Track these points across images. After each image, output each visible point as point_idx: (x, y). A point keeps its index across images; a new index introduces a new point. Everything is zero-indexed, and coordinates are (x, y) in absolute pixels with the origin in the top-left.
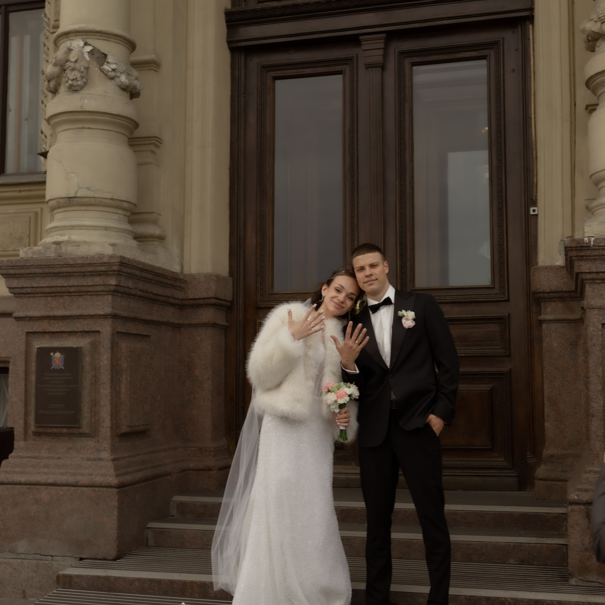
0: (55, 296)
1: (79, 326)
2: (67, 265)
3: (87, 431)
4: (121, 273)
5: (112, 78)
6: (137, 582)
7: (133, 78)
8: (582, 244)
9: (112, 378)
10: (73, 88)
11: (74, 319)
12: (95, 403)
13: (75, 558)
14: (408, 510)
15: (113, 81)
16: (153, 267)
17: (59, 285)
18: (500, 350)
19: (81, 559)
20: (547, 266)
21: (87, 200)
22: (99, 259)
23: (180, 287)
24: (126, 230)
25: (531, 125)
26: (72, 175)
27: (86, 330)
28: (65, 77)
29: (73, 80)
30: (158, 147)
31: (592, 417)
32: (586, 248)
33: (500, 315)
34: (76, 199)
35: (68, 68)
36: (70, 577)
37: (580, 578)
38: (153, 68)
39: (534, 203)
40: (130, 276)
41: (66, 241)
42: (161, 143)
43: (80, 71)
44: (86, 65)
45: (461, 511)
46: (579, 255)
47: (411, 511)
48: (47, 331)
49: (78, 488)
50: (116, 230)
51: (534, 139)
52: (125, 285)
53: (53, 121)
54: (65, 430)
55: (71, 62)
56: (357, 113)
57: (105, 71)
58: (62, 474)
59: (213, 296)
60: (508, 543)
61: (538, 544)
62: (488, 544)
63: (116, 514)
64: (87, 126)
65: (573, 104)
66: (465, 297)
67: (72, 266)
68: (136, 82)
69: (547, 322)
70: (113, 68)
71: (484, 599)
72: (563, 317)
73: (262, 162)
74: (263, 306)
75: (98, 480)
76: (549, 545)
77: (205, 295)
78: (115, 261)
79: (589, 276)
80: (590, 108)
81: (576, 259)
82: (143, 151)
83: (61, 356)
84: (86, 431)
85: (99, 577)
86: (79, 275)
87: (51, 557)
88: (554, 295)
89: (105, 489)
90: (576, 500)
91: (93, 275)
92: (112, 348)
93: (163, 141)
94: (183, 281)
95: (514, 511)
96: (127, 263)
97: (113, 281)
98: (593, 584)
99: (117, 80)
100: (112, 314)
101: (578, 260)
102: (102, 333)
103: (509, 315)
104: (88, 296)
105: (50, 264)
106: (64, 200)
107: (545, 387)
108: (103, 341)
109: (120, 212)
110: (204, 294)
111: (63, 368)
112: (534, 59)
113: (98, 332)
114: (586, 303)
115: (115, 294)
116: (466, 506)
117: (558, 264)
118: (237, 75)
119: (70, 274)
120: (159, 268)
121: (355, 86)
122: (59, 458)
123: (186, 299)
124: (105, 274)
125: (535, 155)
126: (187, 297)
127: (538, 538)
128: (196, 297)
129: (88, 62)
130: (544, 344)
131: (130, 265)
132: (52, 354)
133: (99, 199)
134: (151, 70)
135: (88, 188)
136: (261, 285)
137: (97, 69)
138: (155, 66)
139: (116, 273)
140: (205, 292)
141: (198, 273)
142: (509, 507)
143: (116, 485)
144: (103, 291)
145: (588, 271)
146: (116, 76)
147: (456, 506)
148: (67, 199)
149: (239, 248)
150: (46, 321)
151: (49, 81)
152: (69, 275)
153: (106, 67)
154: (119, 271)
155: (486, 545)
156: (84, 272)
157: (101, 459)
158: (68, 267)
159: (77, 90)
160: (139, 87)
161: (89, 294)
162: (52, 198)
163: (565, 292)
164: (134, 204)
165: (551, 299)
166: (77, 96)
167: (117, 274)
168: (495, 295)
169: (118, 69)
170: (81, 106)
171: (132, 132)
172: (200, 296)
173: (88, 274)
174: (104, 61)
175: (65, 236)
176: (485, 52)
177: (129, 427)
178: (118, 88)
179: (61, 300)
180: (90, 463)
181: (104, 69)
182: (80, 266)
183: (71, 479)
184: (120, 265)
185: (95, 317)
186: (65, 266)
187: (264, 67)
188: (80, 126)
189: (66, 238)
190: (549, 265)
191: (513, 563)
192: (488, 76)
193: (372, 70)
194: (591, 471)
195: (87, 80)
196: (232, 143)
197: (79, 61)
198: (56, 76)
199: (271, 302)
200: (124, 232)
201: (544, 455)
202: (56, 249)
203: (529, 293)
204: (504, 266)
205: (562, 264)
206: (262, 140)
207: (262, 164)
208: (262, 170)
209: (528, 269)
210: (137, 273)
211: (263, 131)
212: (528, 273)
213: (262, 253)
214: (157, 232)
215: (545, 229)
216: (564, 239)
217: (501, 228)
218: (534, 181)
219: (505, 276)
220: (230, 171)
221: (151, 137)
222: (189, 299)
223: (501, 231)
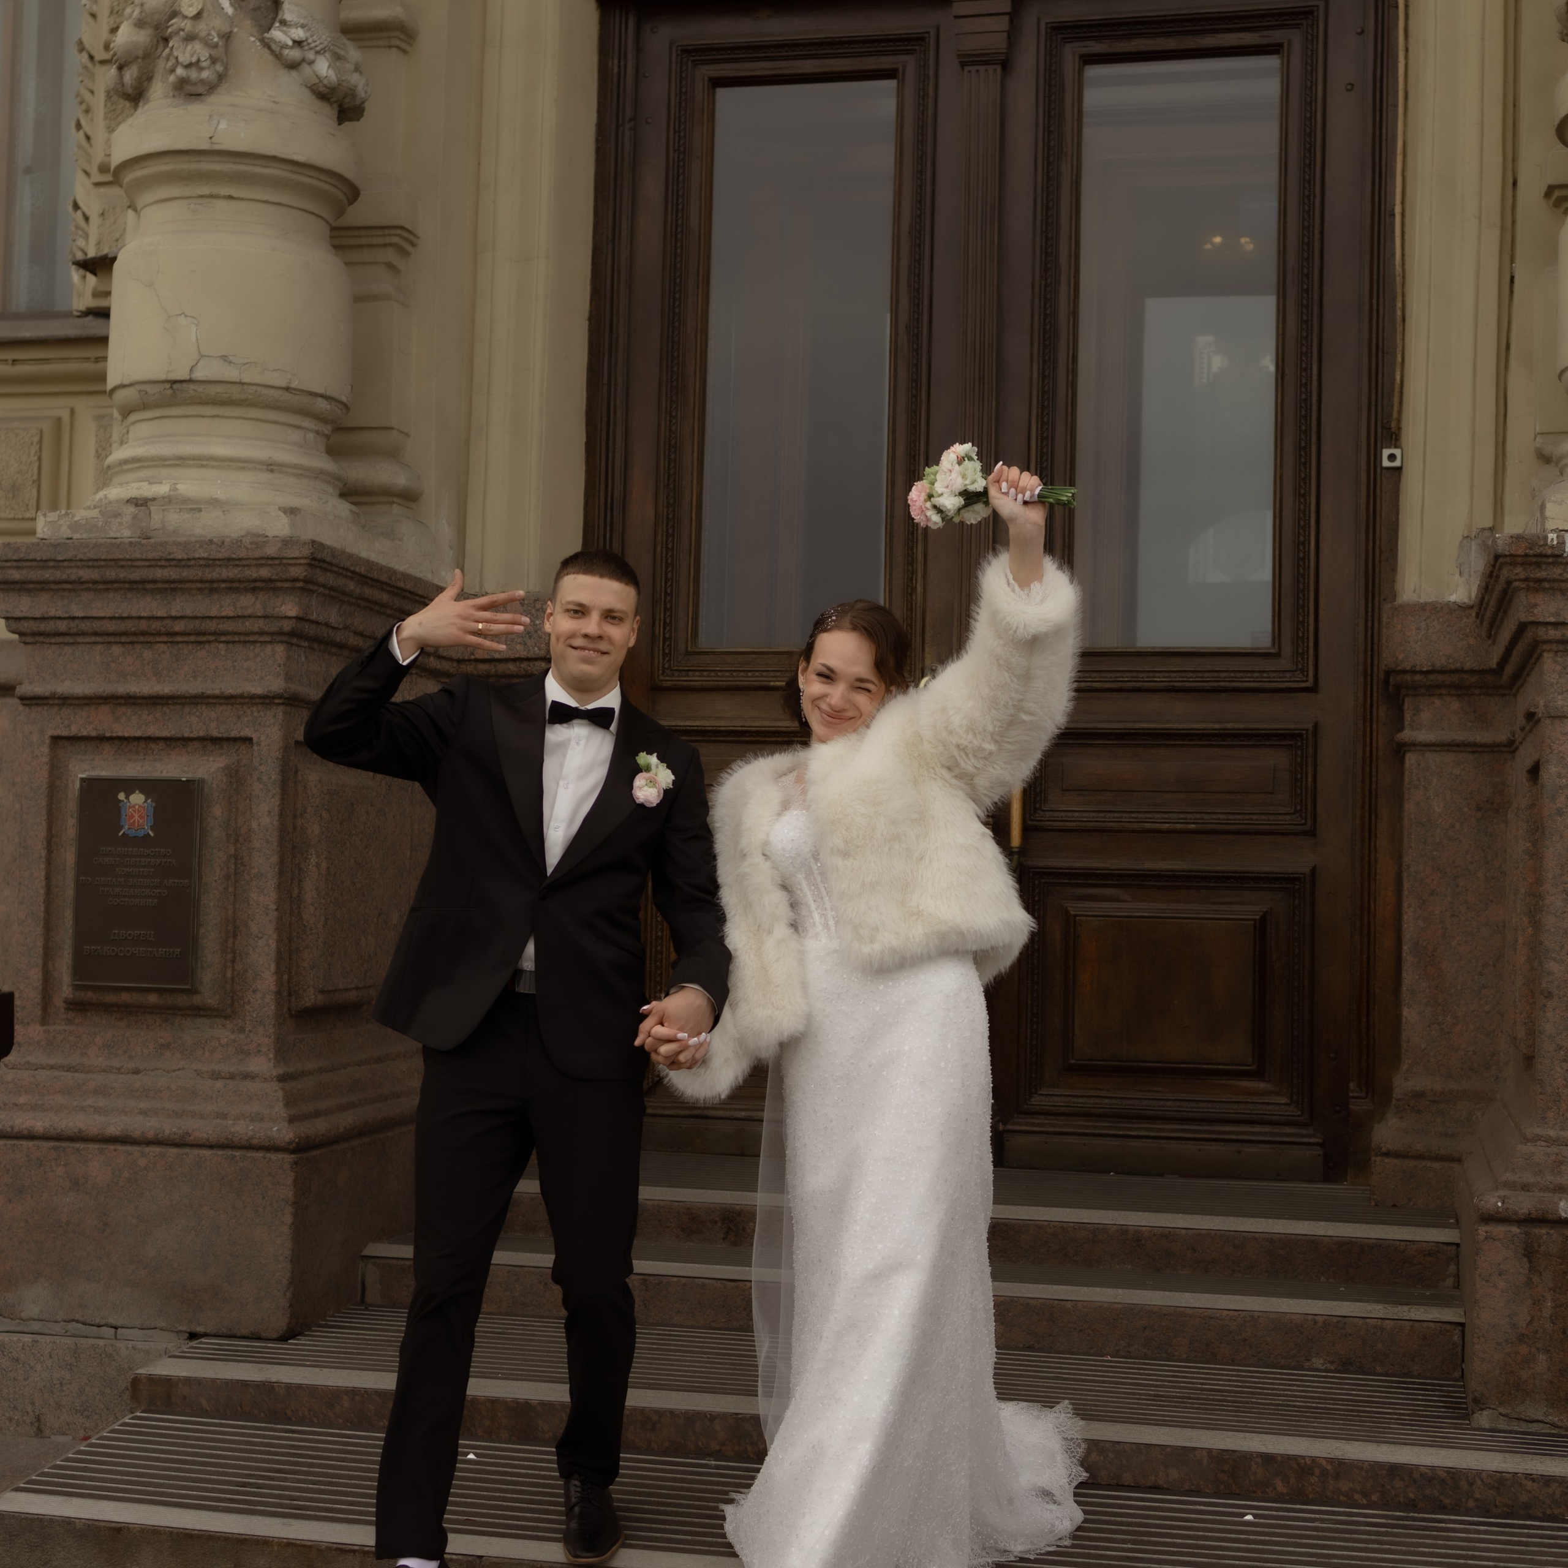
0: (132, 643)
1: (194, 723)
2: (167, 560)
3: (212, 1002)
4: (311, 587)
5: (293, 66)
6: (345, 1397)
7: (349, 67)
8: (1542, 549)
9: (282, 862)
10: (189, 88)
11: (183, 704)
12: (234, 929)
13: (177, 1332)
14: (1046, 1223)
15: (294, 73)
16: (393, 572)
17: (143, 614)
18: (1288, 817)
19: (193, 1336)
20: (1426, 604)
21: (220, 389)
22: (254, 546)
24: (322, 472)
25: (1393, 232)
26: (182, 320)
27: (215, 734)
28: (168, 59)
29: (188, 66)
30: (405, 253)
31: (1546, 997)
32: (1551, 560)
33: (1293, 726)
34: (192, 386)
35: (177, 33)
36: (168, 1382)
37: (1501, 1410)
38: (398, 43)
40: (334, 595)
41: (164, 498)
42: (414, 245)
43: (208, 44)
44: (226, 28)
45: (1184, 1232)
46: (1532, 576)
47: (1055, 1227)
48: (108, 735)
49: (187, 1150)
50: (295, 471)
51: (1398, 269)
52: (321, 619)
53: (129, 177)
54: (153, 999)
55: (186, 17)
56: (934, 183)
57: (274, 47)
58: (144, 1113)
60: (1310, 1317)
61: (1388, 1321)
62: (1259, 1317)
63: (289, 1219)
64: (224, 191)
65: (1511, 181)
66: (1203, 677)
67: (179, 563)
68: (355, 79)
69: (1418, 748)
70: (297, 38)
71: (1259, 1460)
72: (1460, 736)
73: (677, 303)
74: (669, 684)
75: (242, 1129)
76: (1417, 1324)
78: (297, 554)
79: (1553, 634)
80: (1557, 193)
81: (1523, 589)
82: (364, 263)
83: (145, 802)
84: (209, 1001)
85: (245, 1384)
86: (199, 589)
87: (113, 1330)
88: (1440, 678)
89: (260, 1154)
90: (1500, 1210)
91: (236, 590)
92: (284, 784)
93: (418, 238)
95: (1321, 1233)
96: (328, 559)
97: (290, 608)
98: (1534, 1427)
99: (306, 70)
100: (286, 695)
101: (1528, 589)
102: (259, 744)
103: (1316, 726)
104: (221, 646)
105: (121, 557)
106: (160, 387)
107: (1405, 917)
108: (261, 764)
109: (306, 423)
110: (518, 647)
111: (151, 834)
112: (1406, 58)
113: (248, 740)
114: (1542, 703)
115: (294, 640)
116: (1198, 1217)
117: (1453, 598)
118: (616, 70)
119: (172, 586)
120: (406, 576)
121: (930, 112)
122: (136, 1072)
123: (469, 660)
124: (269, 586)
125: (1399, 313)
126: (472, 654)
127: (1386, 1306)
129: (231, 20)
130: (1409, 806)
131: (336, 566)
132: (121, 796)
133: (254, 388)
134: (390, 47)
135: (224, 358)
136: (664, 629)
137: (252, 39)
138: (402, 36)
139: (300, 584)
140: (520, 643)
143: (290, 1143)
144: (262, 633)
145: (1552, 620)
146: (303, 60)
147: (1171, 1216)
148: (168, 386)
149: (608, 528)
150: (106, 709)
151: (120, 68)
152: (170, 588)
153: (277, 34)
154: (306, 581)
155: (1252, 1319)
156: (212, 582)
157: (247, 1076)
158: (170, 566)
159: (200, 95)
160: (361, 92)
161: (223, 638)
162: (126, 382)
163: (1471, 672)
164: (344, 405)
165: (1432, 690)
166: (198, 110)
167: (303, 590)
168: (1282, 675)
169: (310, 41)
170: (211, 138)
171: (341, 213)
173: (224, 585)
174: (274, 19)
175: (161, 483)
176: (1276, 36)
177: (322, 992)
178: (307, 93)
179: (148, 654)
180: (219, 1084)
181: (272, 40)
182: (200, 566)
183: (169, 1127)
184: (309, 565)
185: (239, 701)
186: (163, 563)
187: (687, 51)
188: (205, 190)
189: (163, 489)
190: (1430, 600)
191: (1323, 1368)
192: (1282, 98)
193: (977, 71)
194: (1537, 1138)
195: (226, 68)
196: (596, 250)
197: (205, 15)
198: (140, 53)
199: (690, 673)
200: (316, 478)
201: (1397, 1093)
202: (135, 517)
203: (1369, 672)
204: (1308, 599)
205: (1466, 600)
206: (679, 244)
207: (677, 310)
208: (677, 324)
209: (1370, 610)
210: (352, 587)
211: (680, 222)
212: (1370, 619)
213: (670, 546)
214: (400, 480)
215: (1423, 506)
216: (1474, 534)
217: (1302, 500)
218: (1395, 380)
219: (1308, 625)
220: (589, 326)
221: (388, 227)
222: (477, 660)
223: (1302, 507)
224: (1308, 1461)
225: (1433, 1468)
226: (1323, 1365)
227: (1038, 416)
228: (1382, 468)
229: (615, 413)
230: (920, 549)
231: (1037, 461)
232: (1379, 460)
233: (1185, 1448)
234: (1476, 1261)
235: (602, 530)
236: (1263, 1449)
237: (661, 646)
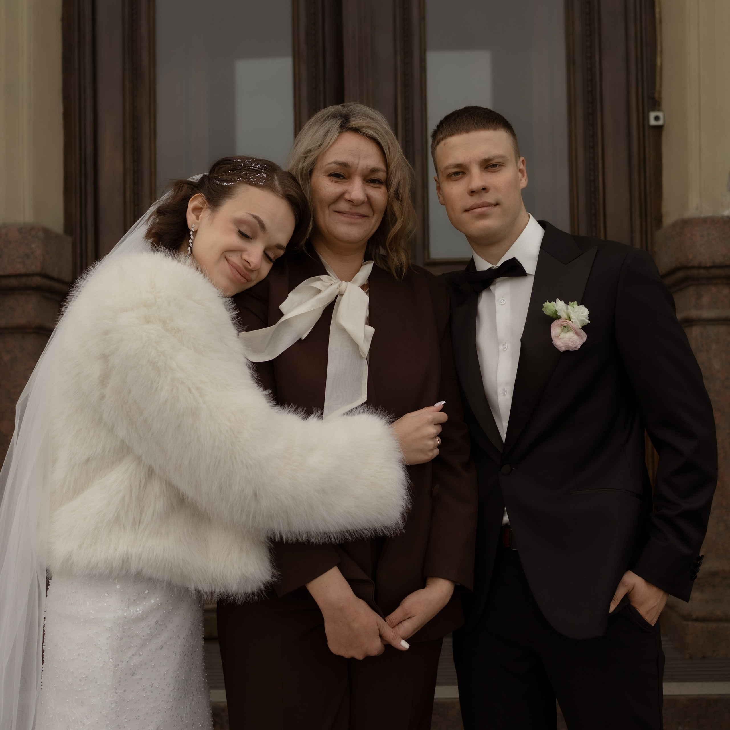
39: (656, 104)
59: (38, 270)
77: (20, 268)
88: (718, 272)
117: (726, 213)
128: (2, 273)
141: (4, 223)
149: (83, 178)
172: (10, 271)
190: (709, 215)
209: (644, 226)
212: (644, 233)
217: (591, 150)
218: (656, 63)
220: (63, 25)
223: (591, 155)
227: (402, 92)
228: (649, 126)
232: (646, 120)
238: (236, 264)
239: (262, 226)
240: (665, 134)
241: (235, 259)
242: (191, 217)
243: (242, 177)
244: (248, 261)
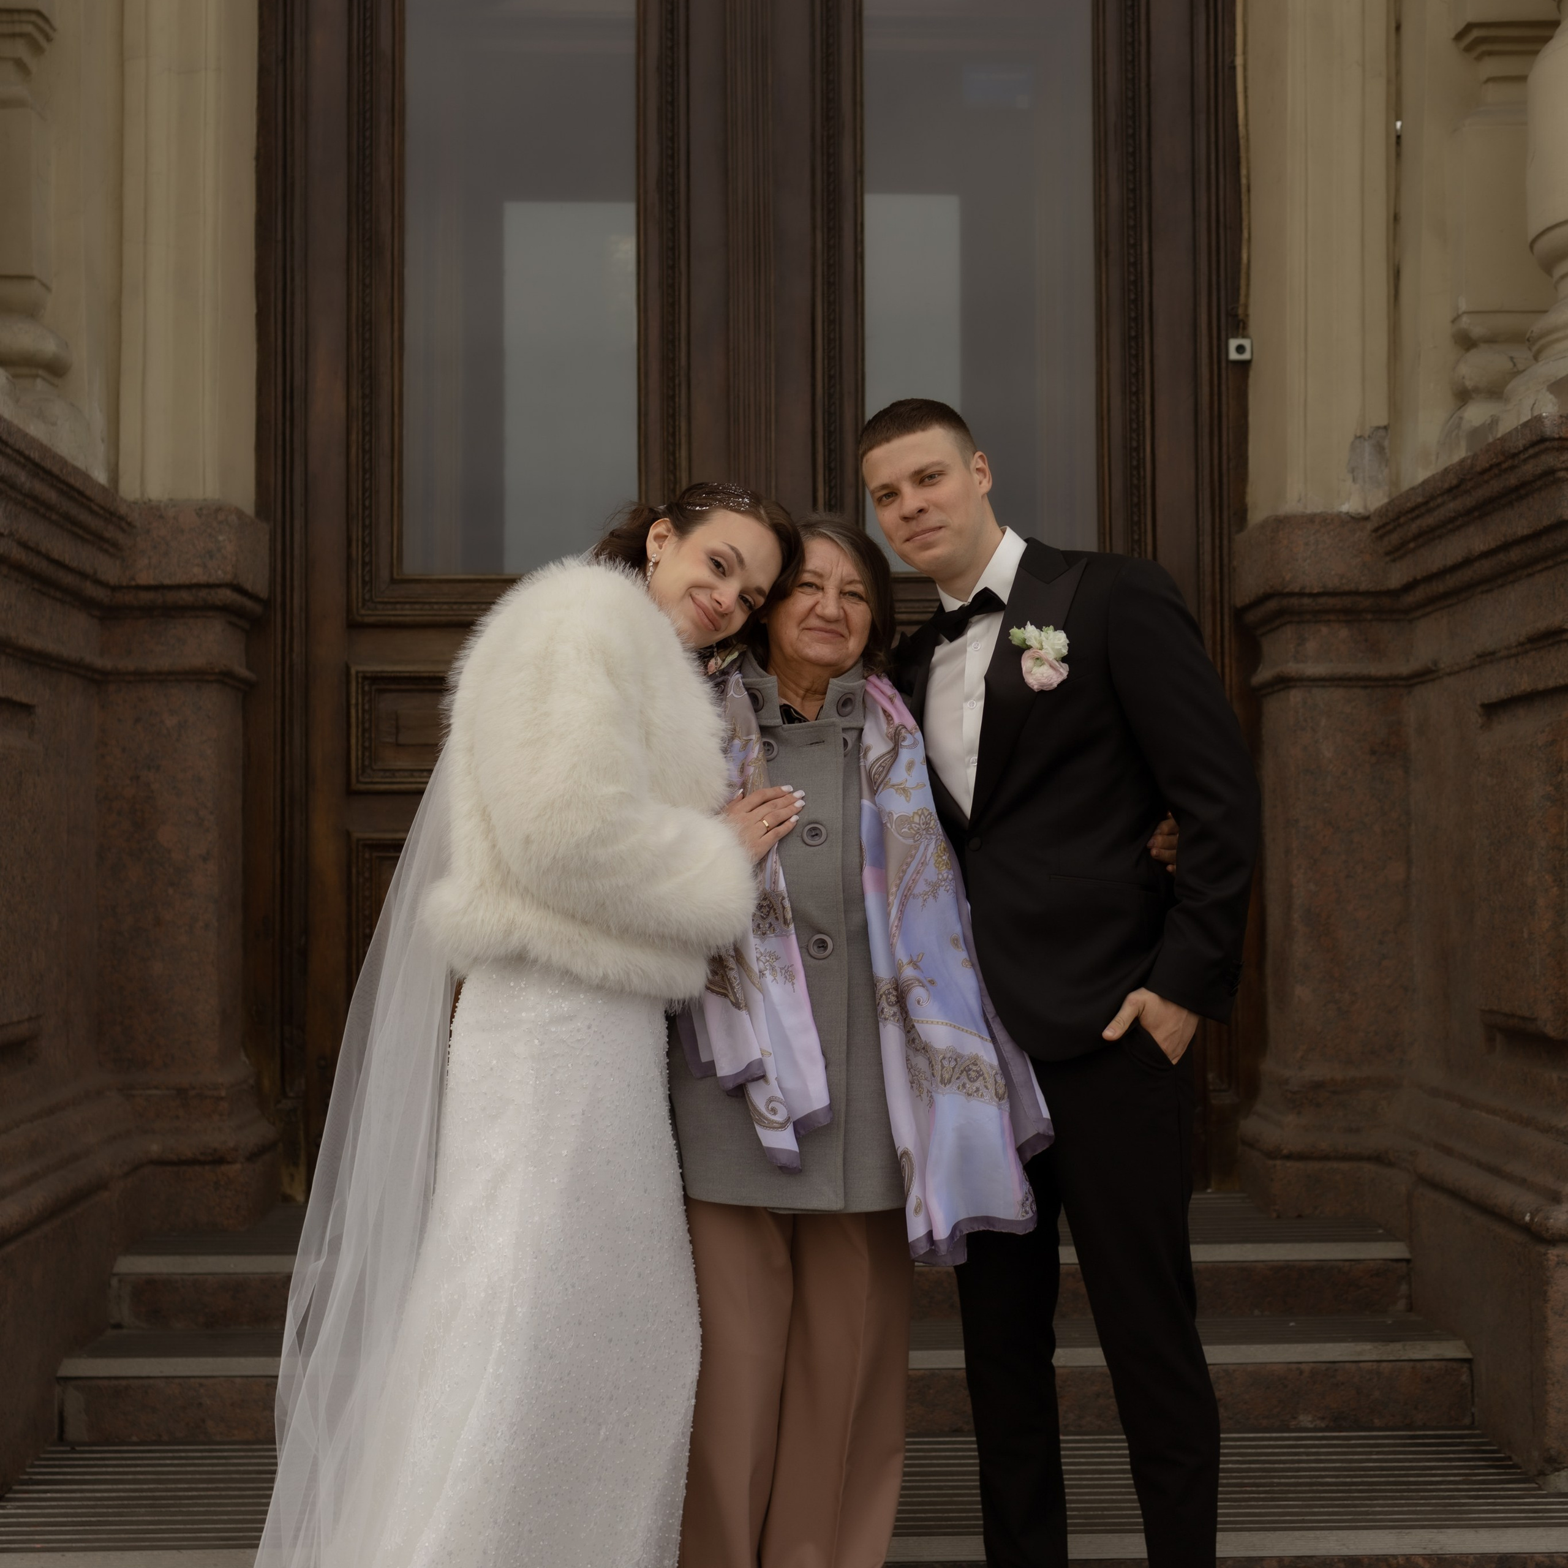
20: (1314, 515)
23: (115, 545)
25: (1234, 88)
30: (38, 49)
39: (1239, 326)
42: (49, 39)
59: (228, 578)
60: (1294, 1366)
61: (1384, 1364)
62: (1234, 1371)
65: (1393, 25)
69: (1305, 683)
72: (1351, 669)
74: (372, 620)
76: (1418, 1365)
77: (198, 575)
80: (1476, 33)
88: (1331, 602)
93: (54, 30)
94: (123, 524)
95: (1252, 1258)
107: (1295, 881)
110: (196, 570)
117: (1345, 508)
123: (128, 587)
125: (1244, 181)
126: (133, 579)
127: (1376, 1344)
128: (167, 582)
136: (363, 550)
140: (198, 565)
141: (171, 500)
142: (1232, 1246)
163: (1367, 594)
165: (1319, 615)
172: (180, 578)
190: (1319, 511)
191: (1311, 1426)
196: (263, 71)
199: (398, 606)
203: (1218, 599)
204: (1145, 515)
205: (1361, 510)
206: (368, 69)
207: (367, 152)
208: (368, 170)
209: (1217, 526)
210: (23, 479)
211: (368, 41)
212: (1217, 537)
213: (367, 447)
214: (49, 347)
215: (1306, 400)
216: (1366, 436)
217: (1134, 399)
218: (1240, 258)
219: (1146, 545)
220: (257, 166)
221: (19, 11)
222: (139, 588)
223: (1134, 407)
224: (1401, 1561)
225: (1550, 1555)
226: (1312, 1422)
227: (823, 294)
228: (1228, 361)
229: (293, 279)
230: (684, 453)
231: (824, 350)
232: (1223, 351)
233: (1250, 1559)
234: (1545, 1292)
235: (280, 426)
236: (1345, 1551)
237: (360, 572)
238: (704, 604)
239: (741, 561)
240: (1252, 374)
241: (703, 597)
242: (651, 546)
243: (720, 501)
244: (719, 601)
